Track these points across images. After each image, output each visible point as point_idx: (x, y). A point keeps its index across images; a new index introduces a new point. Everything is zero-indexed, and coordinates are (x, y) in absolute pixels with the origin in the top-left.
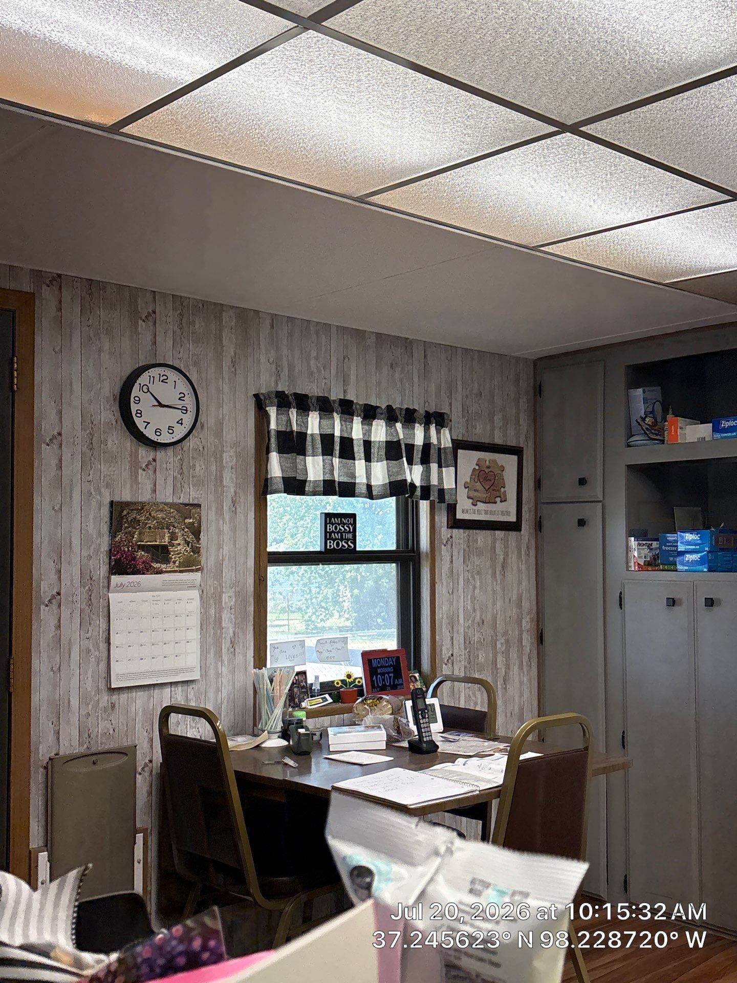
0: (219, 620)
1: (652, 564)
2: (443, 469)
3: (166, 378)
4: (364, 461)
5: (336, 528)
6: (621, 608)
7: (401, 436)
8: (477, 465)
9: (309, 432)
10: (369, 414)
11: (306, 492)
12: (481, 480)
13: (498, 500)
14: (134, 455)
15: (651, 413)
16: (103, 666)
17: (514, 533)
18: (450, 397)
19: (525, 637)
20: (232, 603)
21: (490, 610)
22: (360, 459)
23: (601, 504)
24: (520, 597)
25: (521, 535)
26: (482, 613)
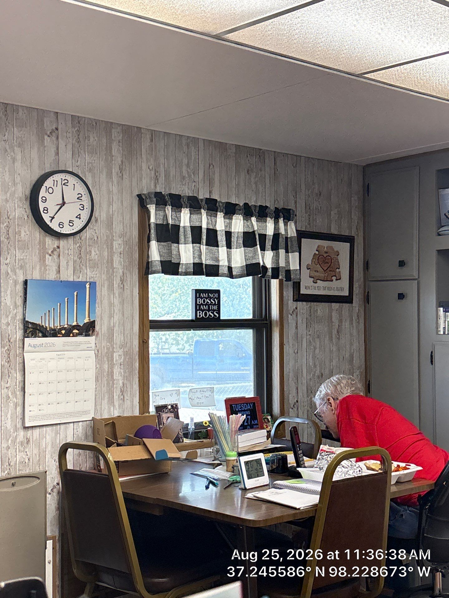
0: (111, 374)
2: (290, 254)
3: (66, 181)
4: (226, 248)
5: (204, 301)
6: (432, 364)
7: (256, 228)
8: (317, 250)
9: (182, 225)
10: (230, 210)
11: (180, 273)
12: (320, 263)
13: (334, 278)
14: (42, 244)
16: (19, 409)
17: (347, 305)
18: (296, 197)
20: (122, 360)
21: (328, 366)
22: (223, 246)
23: (416, 281)
24: (352, 356)
25: (353, 307)
26: (321, 369)
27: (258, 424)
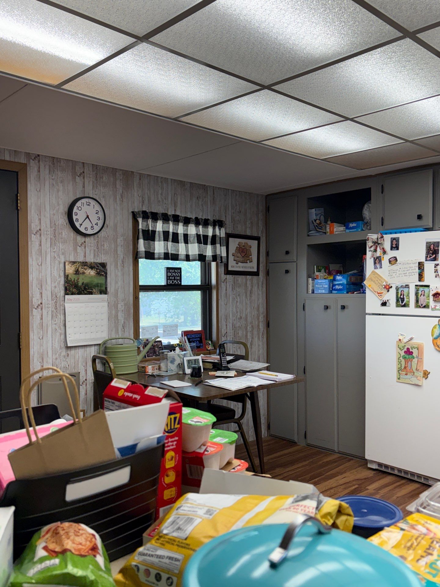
0: (116, 316)
2: (222, 247)
3: (89, 203)
4: (184, 243)
5: (172, 274)
6: (304, 310)
7: (202, 232)
8: (238, 245)
9: (157, 230)
10: (187, 221)
11: (155, 258)
12: (240, 252)
13: (248, 261)
14: (75, 240)
15: (319, 219)
16: (63, 337)
17: (256, 277)
18: (226, 213)
19: (261, 324)
20: (123, 308)
21: (244, 312)
22: (182, 243)
23: (295, 263)
24: (258, 306)
25: (259, 278)
26: (240, 314)
27: (203, 346)
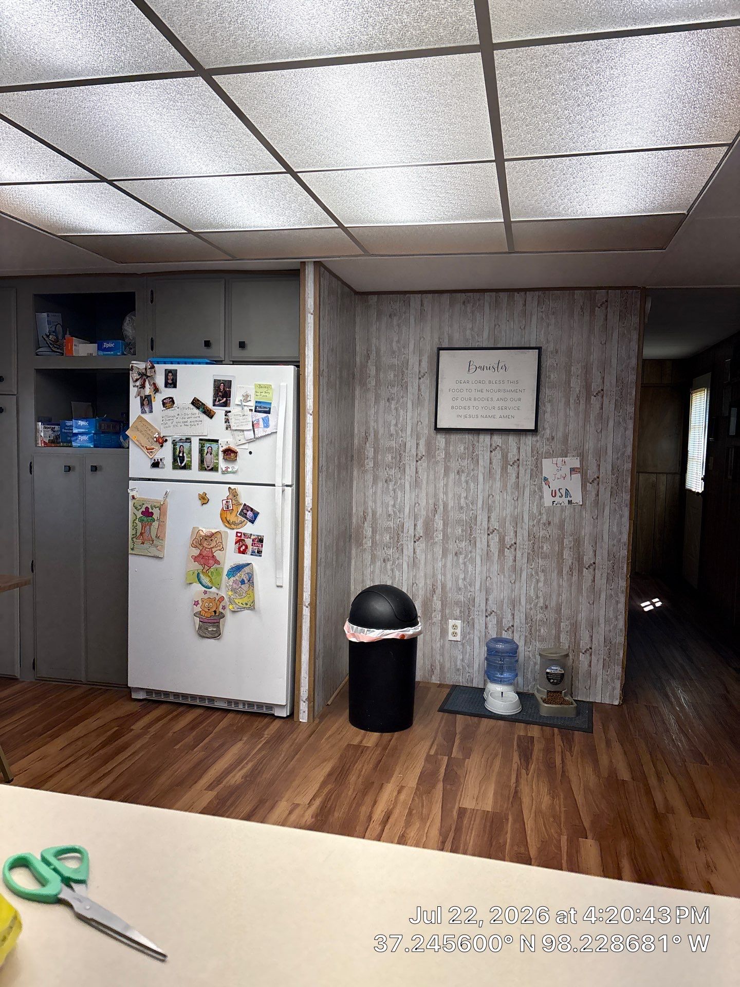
1: (54, 442)
6: (31, 473)
15: (54, 332)
23: (15, 397)
